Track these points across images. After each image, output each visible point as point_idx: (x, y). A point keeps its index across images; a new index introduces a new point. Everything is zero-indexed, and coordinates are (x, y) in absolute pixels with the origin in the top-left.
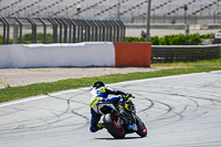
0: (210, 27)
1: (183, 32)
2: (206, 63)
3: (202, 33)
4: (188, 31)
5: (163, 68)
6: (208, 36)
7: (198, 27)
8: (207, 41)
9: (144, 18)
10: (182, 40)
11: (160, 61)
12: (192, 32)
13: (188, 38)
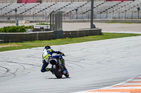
0: (31, 22)
1: (15, 25)
2: (29, 43)
3: (26, 25)
4: (17, 24)
5: (3, 46)
6: (30, 27)
7: (24, 22)
10: (14, 30)
11: (1, 42)
12: (20, 25)
13: (18, 28)
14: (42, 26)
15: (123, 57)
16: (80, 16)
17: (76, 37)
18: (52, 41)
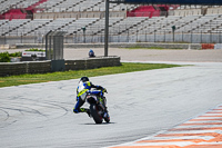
0: (18, 47)
2: (15, 78)
6: (16, 55)
7: (7, 47)
8: (15, 59)
14: (34, 53)
15: (152, 99)
17: (83, 69)
18: (49, 75)
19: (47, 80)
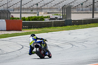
0: (48, 13)
1: (36, 15)
2: (46, 29)
3: (44, 16)
4: (38, 15)
5: (27, 31)
6: (47, 17)
7: (43, 13)
8: (47, 19)
9: (19, 9)
10: (35, 19)
11: (26, 28)
12: (40, 15)
13: (38, 18)
14: (56, 16)
16: (84, 9)
17: (81, 24)
18: (64, 27)
19: (63, 30)
